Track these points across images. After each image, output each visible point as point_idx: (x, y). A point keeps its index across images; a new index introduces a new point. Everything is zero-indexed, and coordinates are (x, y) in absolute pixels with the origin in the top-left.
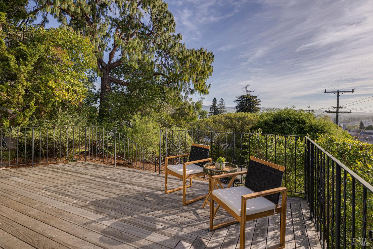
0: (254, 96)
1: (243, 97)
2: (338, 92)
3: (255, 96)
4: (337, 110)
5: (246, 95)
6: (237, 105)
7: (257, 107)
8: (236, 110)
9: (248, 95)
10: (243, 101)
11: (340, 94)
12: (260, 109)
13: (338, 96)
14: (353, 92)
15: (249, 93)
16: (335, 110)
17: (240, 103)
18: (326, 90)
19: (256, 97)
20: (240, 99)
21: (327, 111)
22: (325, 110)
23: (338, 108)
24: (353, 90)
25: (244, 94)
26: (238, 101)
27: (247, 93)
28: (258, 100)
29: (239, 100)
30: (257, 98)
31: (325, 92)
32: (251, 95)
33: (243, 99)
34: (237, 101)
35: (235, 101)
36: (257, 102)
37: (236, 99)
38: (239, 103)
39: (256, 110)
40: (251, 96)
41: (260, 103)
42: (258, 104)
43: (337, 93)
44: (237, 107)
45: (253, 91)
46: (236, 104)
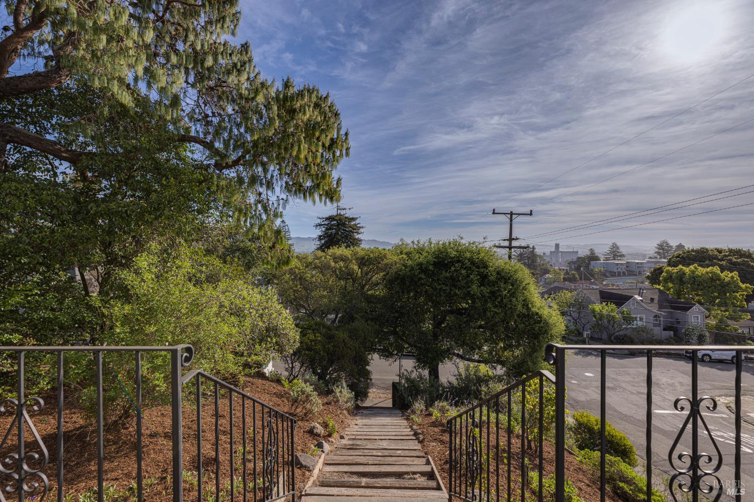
0: (351, 217)
1: (331, 218)
2: (511, 214)
3: (354, 217)
4: (510, 244)
5: (337, 215)
6: (320, 234)
7: (357, 237)
8: (318, 243)
9: (340, 215)
10: (332, 225)
11: (514, 216)
12: (361, 240)
13: (511, 220)
14: (531, 214)
15: (342, 212)
16: (507, 244)
17: (327, 229)
18: (494, 210)
19: (353, 219)
20: (326, 223)
21: (497, 245)
22: (493, 243)
23: (511, 239)
24: (531, 211)
25: (335, 213)
26: (322, 225)
27: (339, 211)
28: (358, 226)
29: (324, 225)
30: (357, 222)
31: (494, 213)
32: (347, 216)
33: (331, 221)
34: (320, 225)
35: (317, 226)
36: (356, 229)
37: (319, 221)
38: (324, 229)
39: (356, 242)
40: (346, 218)
41: (361, 230)
42: (358, 233)
43: (509, 216)
44: (320, 238)
45: (350, 209)
46: (319, 232)
